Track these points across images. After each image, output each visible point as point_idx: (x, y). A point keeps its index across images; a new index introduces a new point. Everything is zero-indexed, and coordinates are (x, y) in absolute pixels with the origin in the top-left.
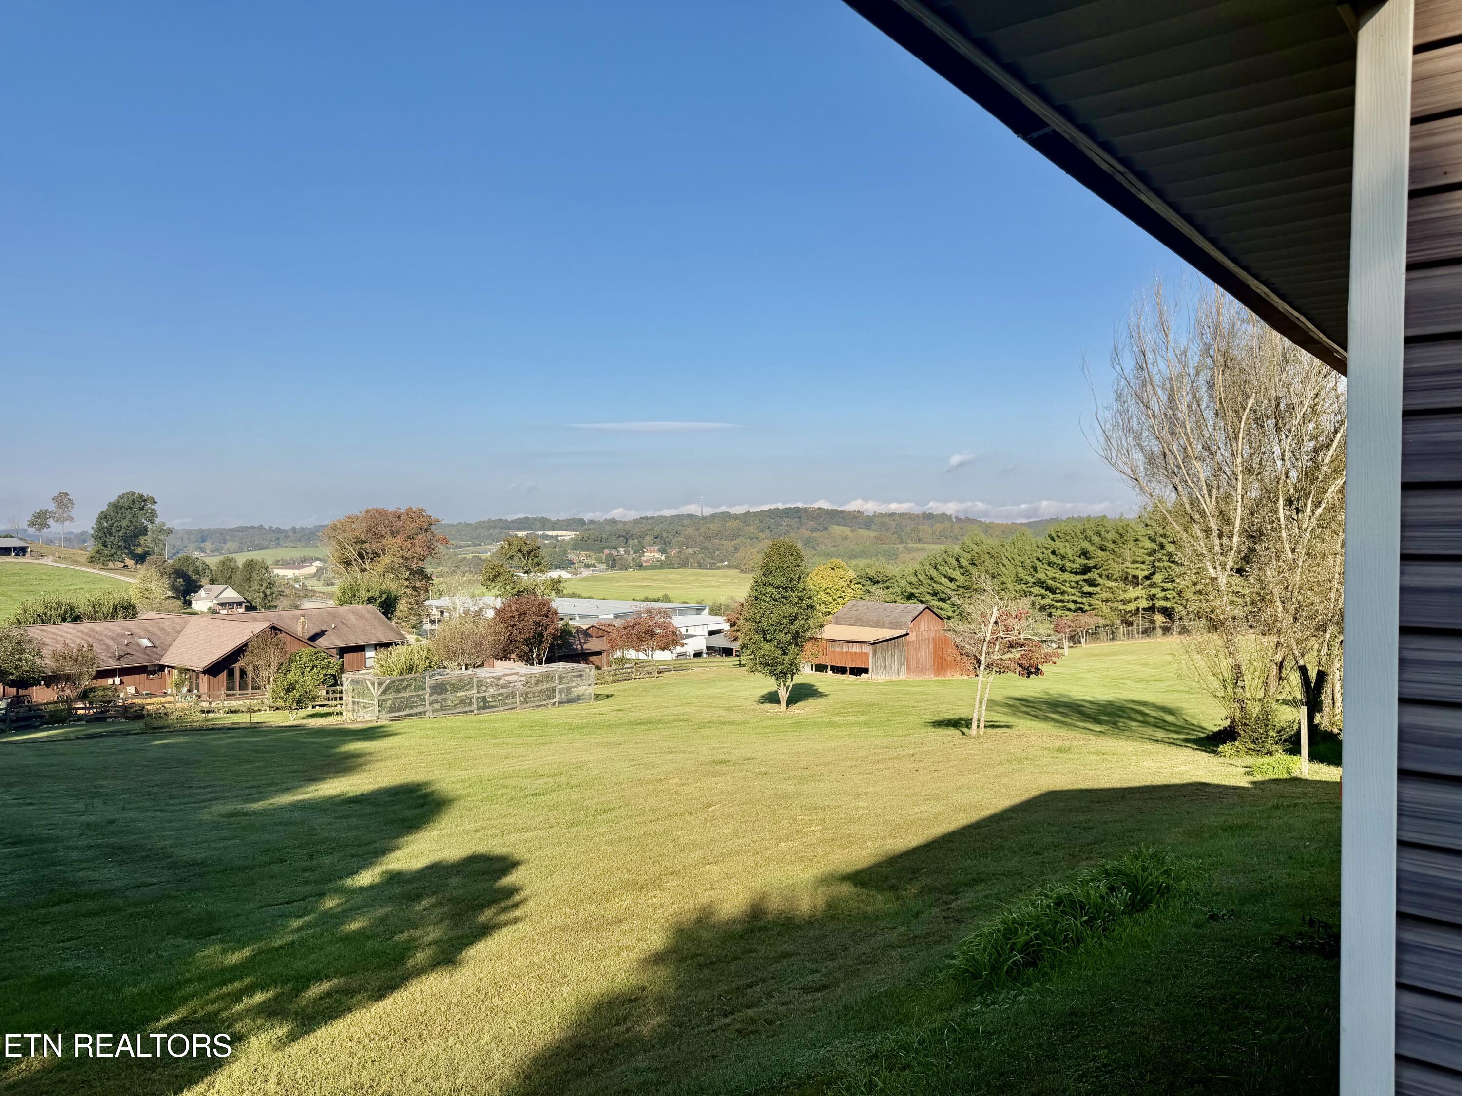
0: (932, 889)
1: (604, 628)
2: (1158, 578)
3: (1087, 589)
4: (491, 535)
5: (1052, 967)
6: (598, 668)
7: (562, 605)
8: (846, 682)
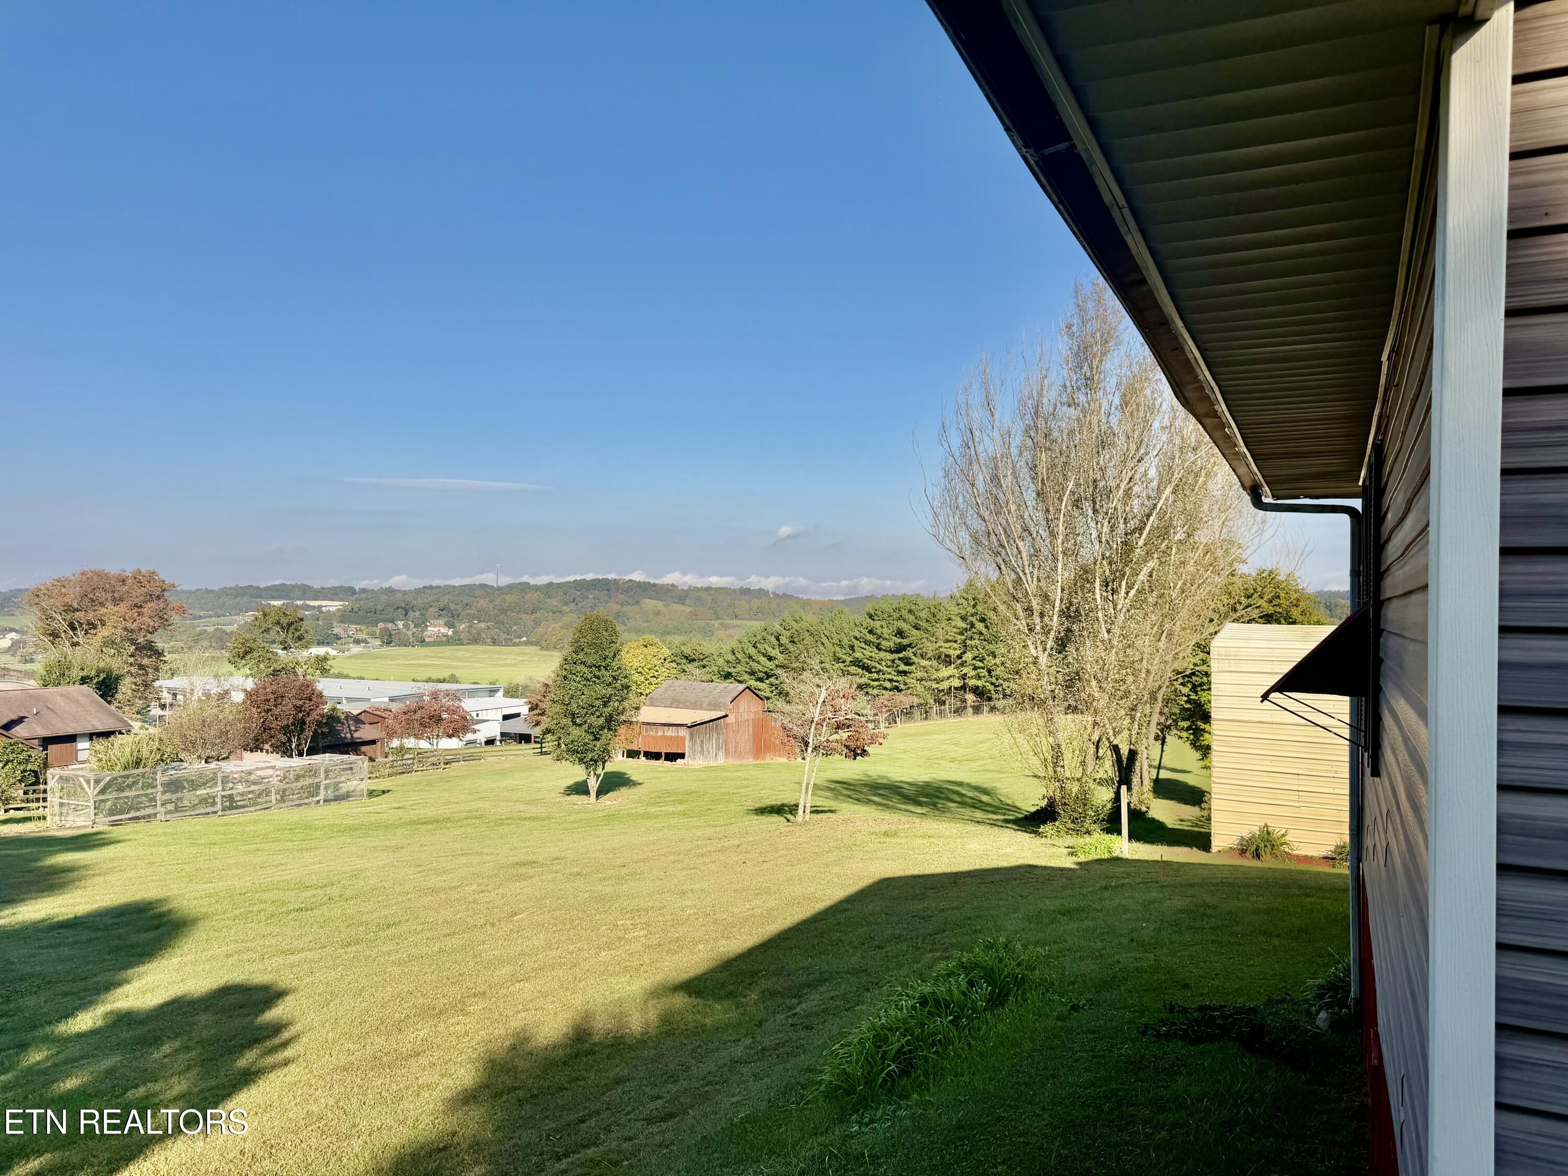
0: (773, 994)
1: (378, 713)
2: (968, 656)
3: (903, 667)
4: (238, 604)
5: (926, 1075)
6: (372, 759)
7: (327, 687)
8: (660, 769)
